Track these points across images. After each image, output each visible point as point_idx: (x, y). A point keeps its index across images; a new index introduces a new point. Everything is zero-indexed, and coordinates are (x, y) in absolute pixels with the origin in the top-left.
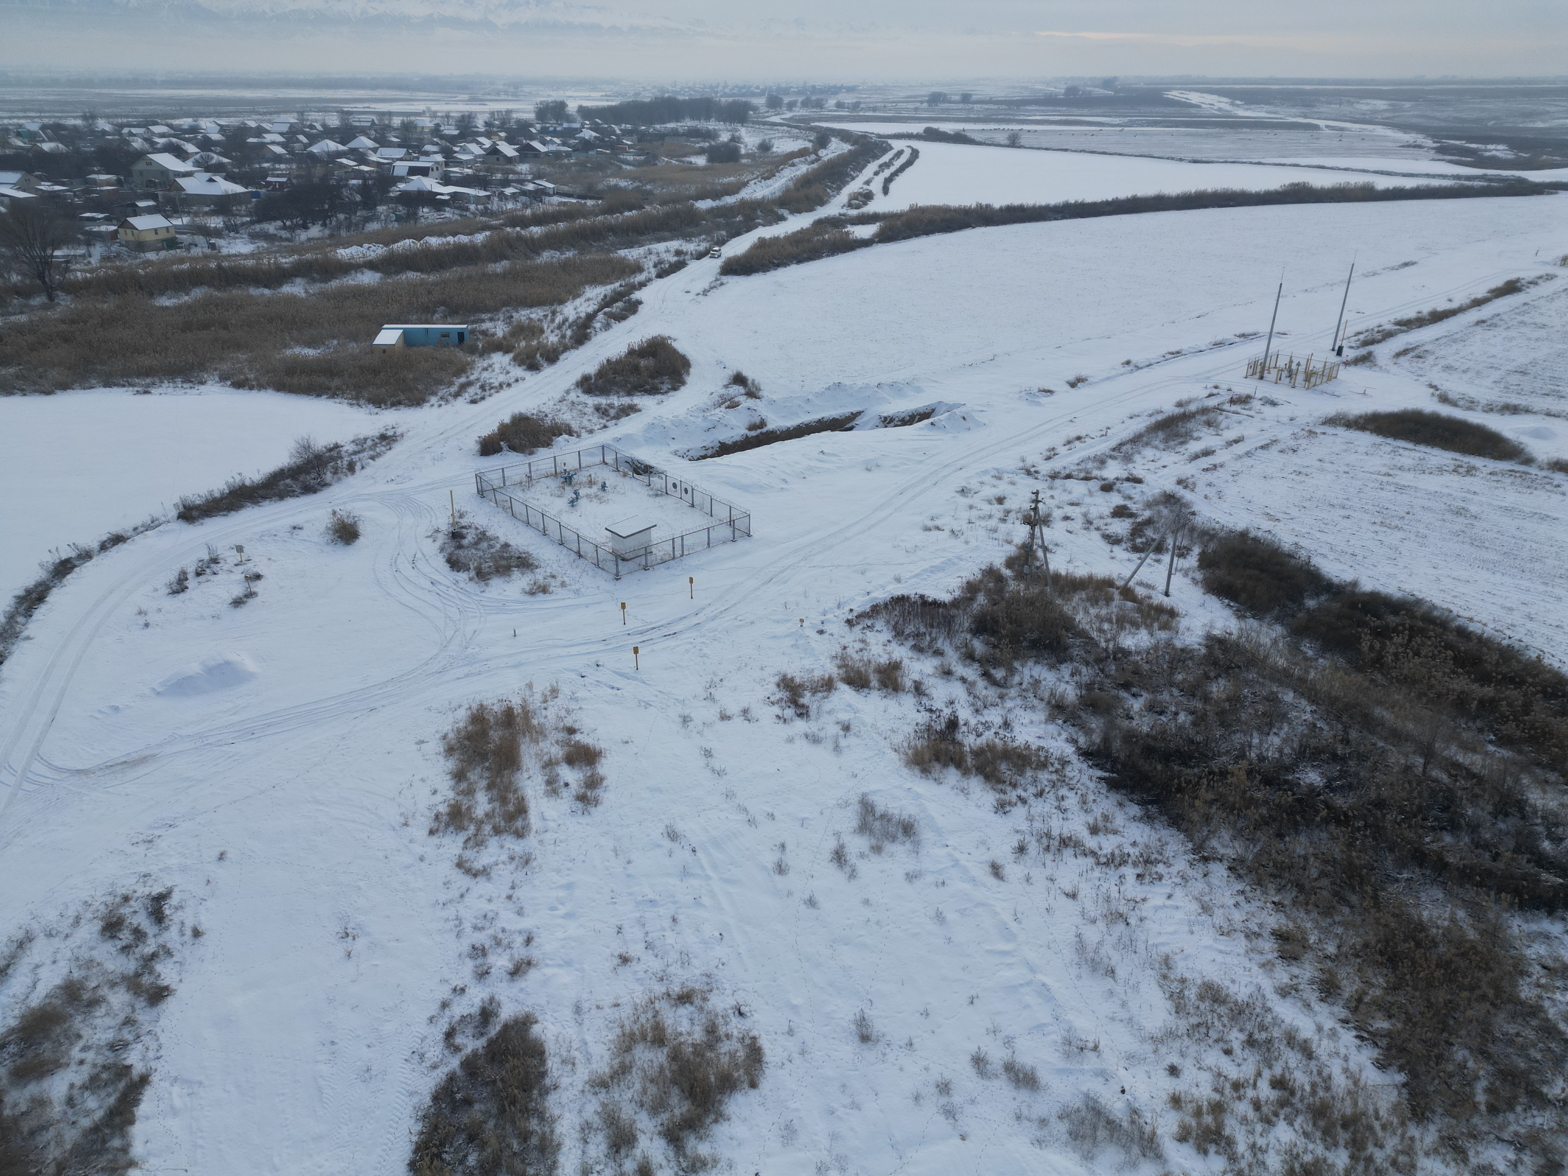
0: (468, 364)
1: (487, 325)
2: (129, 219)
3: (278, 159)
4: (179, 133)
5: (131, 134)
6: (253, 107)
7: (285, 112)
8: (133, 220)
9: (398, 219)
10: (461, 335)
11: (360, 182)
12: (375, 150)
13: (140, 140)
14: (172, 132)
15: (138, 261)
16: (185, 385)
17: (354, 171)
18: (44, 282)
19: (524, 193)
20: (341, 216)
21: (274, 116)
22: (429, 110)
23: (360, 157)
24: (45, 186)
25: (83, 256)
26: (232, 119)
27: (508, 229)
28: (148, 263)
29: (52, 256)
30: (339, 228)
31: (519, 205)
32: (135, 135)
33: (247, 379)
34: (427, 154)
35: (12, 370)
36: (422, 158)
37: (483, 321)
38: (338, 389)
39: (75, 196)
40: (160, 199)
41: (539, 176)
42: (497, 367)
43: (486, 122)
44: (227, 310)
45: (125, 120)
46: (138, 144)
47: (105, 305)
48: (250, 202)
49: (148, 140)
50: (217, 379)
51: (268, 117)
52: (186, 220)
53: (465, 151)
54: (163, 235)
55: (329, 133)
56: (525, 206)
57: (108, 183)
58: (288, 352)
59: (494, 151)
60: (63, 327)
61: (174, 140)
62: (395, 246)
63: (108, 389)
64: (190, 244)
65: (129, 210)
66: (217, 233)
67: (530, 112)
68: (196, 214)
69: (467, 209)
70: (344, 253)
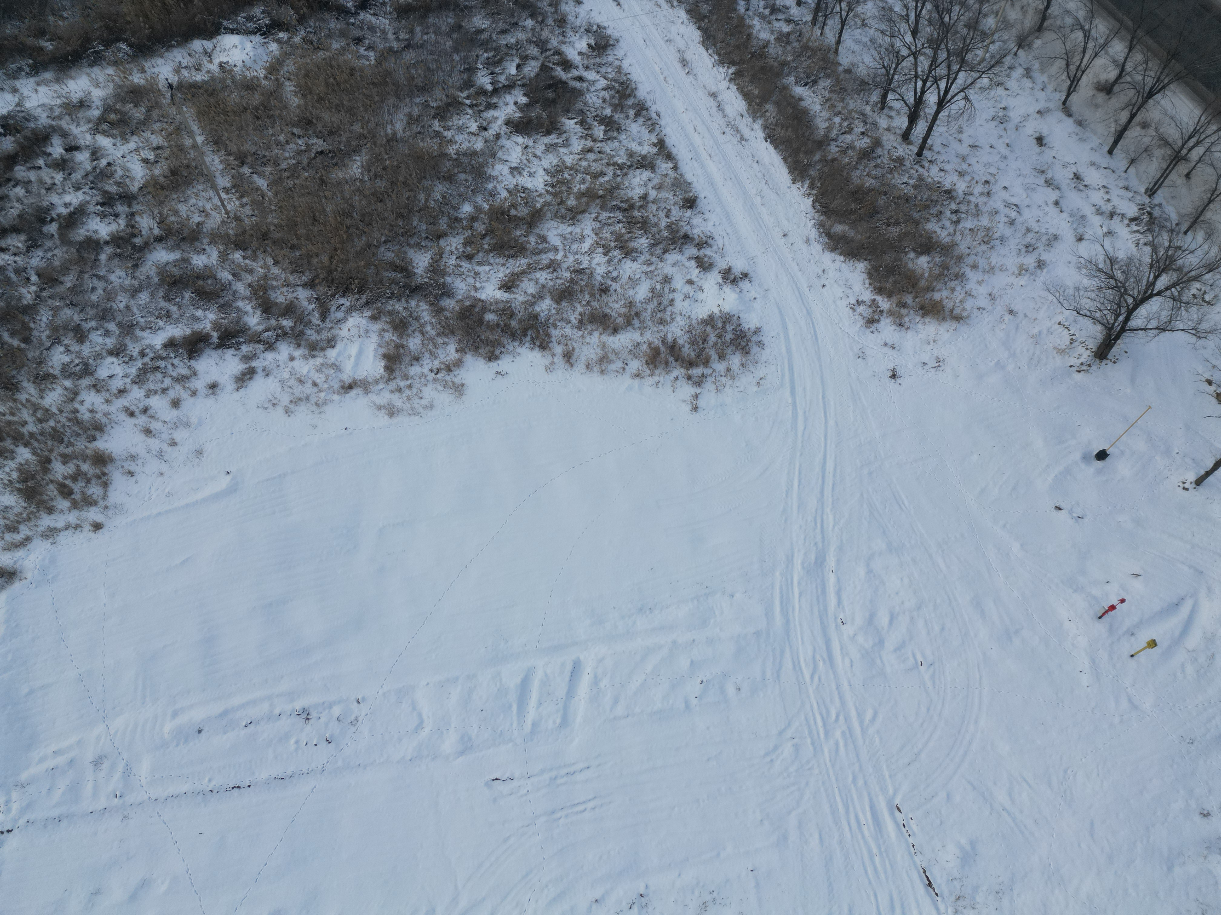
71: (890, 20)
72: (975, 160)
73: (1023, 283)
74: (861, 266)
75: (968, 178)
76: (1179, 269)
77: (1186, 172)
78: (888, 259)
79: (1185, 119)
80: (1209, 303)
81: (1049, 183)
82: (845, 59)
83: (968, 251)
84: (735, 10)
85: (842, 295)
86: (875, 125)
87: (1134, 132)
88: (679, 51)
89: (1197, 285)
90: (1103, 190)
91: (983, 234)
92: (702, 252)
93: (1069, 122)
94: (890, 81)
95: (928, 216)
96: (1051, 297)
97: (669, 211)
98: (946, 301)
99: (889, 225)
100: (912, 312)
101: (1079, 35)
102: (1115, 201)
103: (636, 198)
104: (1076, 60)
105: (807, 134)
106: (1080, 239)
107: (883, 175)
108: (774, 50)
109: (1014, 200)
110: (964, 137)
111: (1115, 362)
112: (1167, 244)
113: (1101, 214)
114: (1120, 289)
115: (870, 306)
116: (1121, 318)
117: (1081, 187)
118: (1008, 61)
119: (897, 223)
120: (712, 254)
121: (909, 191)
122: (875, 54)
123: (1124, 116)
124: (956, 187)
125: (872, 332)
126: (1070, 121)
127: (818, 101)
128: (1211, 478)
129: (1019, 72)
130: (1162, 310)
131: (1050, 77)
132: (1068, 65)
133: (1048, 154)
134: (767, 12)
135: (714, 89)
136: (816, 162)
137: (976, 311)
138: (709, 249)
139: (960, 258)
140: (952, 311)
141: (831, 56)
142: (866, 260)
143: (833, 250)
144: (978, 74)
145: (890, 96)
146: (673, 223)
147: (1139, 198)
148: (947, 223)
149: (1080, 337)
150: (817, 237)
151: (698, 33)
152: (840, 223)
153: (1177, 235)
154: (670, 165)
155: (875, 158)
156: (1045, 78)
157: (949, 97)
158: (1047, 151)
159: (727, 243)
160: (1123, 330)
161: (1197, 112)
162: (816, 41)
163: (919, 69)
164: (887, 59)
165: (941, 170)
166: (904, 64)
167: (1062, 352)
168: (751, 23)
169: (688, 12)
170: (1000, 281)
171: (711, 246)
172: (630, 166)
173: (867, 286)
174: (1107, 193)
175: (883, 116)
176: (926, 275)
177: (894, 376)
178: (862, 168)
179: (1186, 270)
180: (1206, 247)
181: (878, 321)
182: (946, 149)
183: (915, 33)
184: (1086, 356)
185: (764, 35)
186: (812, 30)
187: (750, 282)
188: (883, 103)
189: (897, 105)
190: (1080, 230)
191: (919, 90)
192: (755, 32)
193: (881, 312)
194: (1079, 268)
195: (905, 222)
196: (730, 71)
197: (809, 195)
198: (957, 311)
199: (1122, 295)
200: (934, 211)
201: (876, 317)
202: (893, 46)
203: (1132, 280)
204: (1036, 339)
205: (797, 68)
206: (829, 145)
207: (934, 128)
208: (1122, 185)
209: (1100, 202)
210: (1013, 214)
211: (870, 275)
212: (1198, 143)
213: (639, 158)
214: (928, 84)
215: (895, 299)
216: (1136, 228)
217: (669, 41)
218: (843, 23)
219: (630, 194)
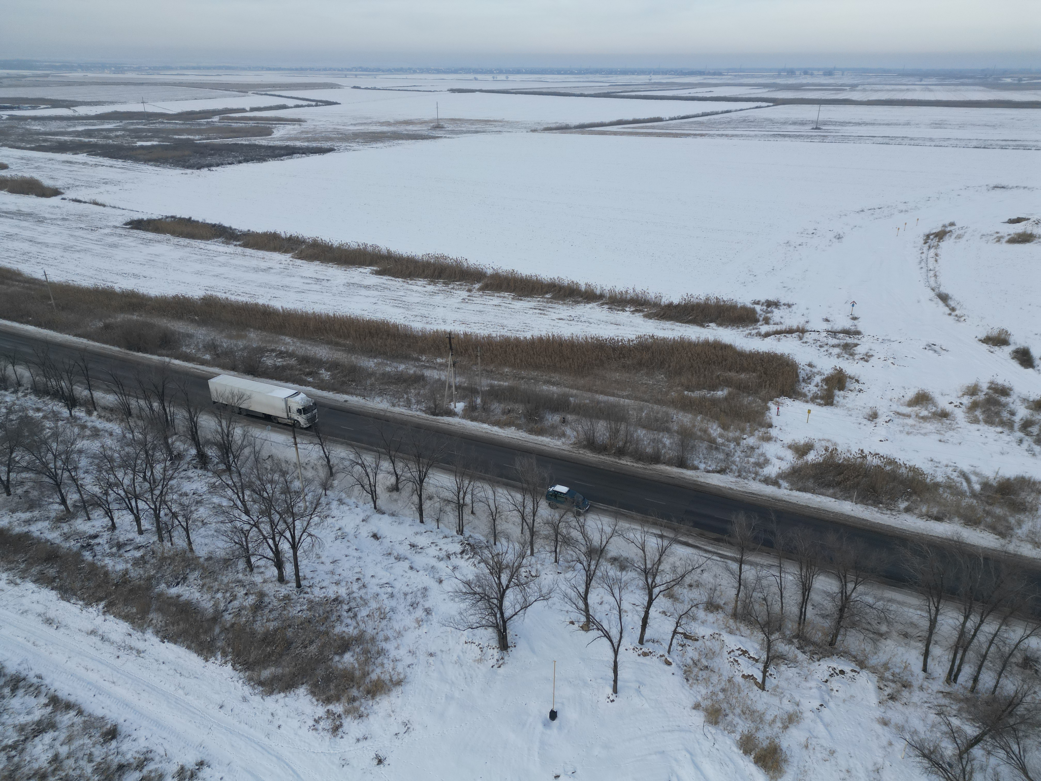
71: (224, 512)
72: (341, 569)
73: (425, 630)
74: (302, 691)
75: (343, 584)
76: (507, 566)
77: (470, 512)
78: (320, 672)
79: (449, 485)
80: (536, 576)
81: (398, 558)
82: (201, 552)
83: (375, 631)
84: (83, 561)
85: (299, 724)
86: (253, 584)
87: (427, 505)
88: (40, 615)
89: (523, 570)
90: (433, 546)
91: (378, 614)
92: (145, 771)
93: (386, 518)
94: (247, 549)
95: (331, 624)
96: (449, 629)
97: (91, 754)
98: (383, 675)
99: (306, 647)
100: (363, 701)
101: (358, 467)
102: (445, 548)
103: (46, 765)
104: (366, 481)
105: (199, 618)
106: (441, 582)
107: (280, 614)
108: (135, 573)
109: (384, 581)
110: (323, 559)
111: (515, 646)
112: (490, 556)
113: (442, 559)
114: (484, 597)
115: (328, 718)
116: (498, 616)
117: (420, 551)
118: (323, 500)
119: (312, 642)
120: (157, 766)
121: (306, 614)
122: (224, 538)
123: (415, 498)
124: (339, 593)
125: (342, 737)
126: (386, 516)
127: (196, 591)
128: (619, 683)
129: (335, 504)
130: (516, 596)
131: (356, 498)
132: (363, 486)
133: (386, 542)
134: (114, 550)
135: (90, 628)
136: (218, 635)
137: (408, 670)
138: (153, 763)
139: (373, 639)
140: (391, 680)
141: (189, 555)
142: (303, 684)
143: (271, 693)
144: (309, 518)
145: (253, 560)
146: (100, 764)
147: (456, 539)
148: (349, 621)
149: (484, 643)
150: (251, 691)
151: (54, 592)
152: (265, 668)
153: (492, 547)
154: (72, 713)
155: (266, 606)
156: (353, 500)
157: (297, 540)
158: (384, 540)
159: (167, 747)
160: (504, 622)
161: (452, 478)
162: (170, 551)
163: (265, 533)
164: (235, 538)
165: (321, 588)
166: (251, 534)
167: (480, 661)
168: (103, 564)
169: (35, 582)
170: (409, 638)
171: (152, 759)
172: (25, 741)
173: (316, 703)
174: (436, 545)
175: (255, 575)
176: (357, 666)
177: (380, 762)
178: (260, 618)
179: (511, 565)
180: (511, 546)
181: (341, 725)
182: (317, 573)
183: (247, 512)
184: (496, 653)
185: (121, 567)
186: (162, 545)
187: (209, 766)
188: (250, 567)
189: (262, 562)
190: (437, 576)
191: (272, 546)
192: (110, 569)
193: (339, 716)
194: (452, 600)
195: (317, 638)
196: (101, 607)
197: (225, 663)
198: (395, 678)
199: (489, 601)
200: (334, 618)
201: (338, 723)
202: (236, 528)
203: (487, 588)
204: (459, 662)
205: (163, 576)
206: (222, 616)
207: (299, 563)
208: (441, 537)
209: (437, 553)
210: (389, 590)
211: (313, 693)
212: (465, 493)
213: (33, 727)
214: (277, 539)
215: (344, 699)
216: (467, 557)
217: (25, 612)
218: (187, 530)
219: (36, 766)
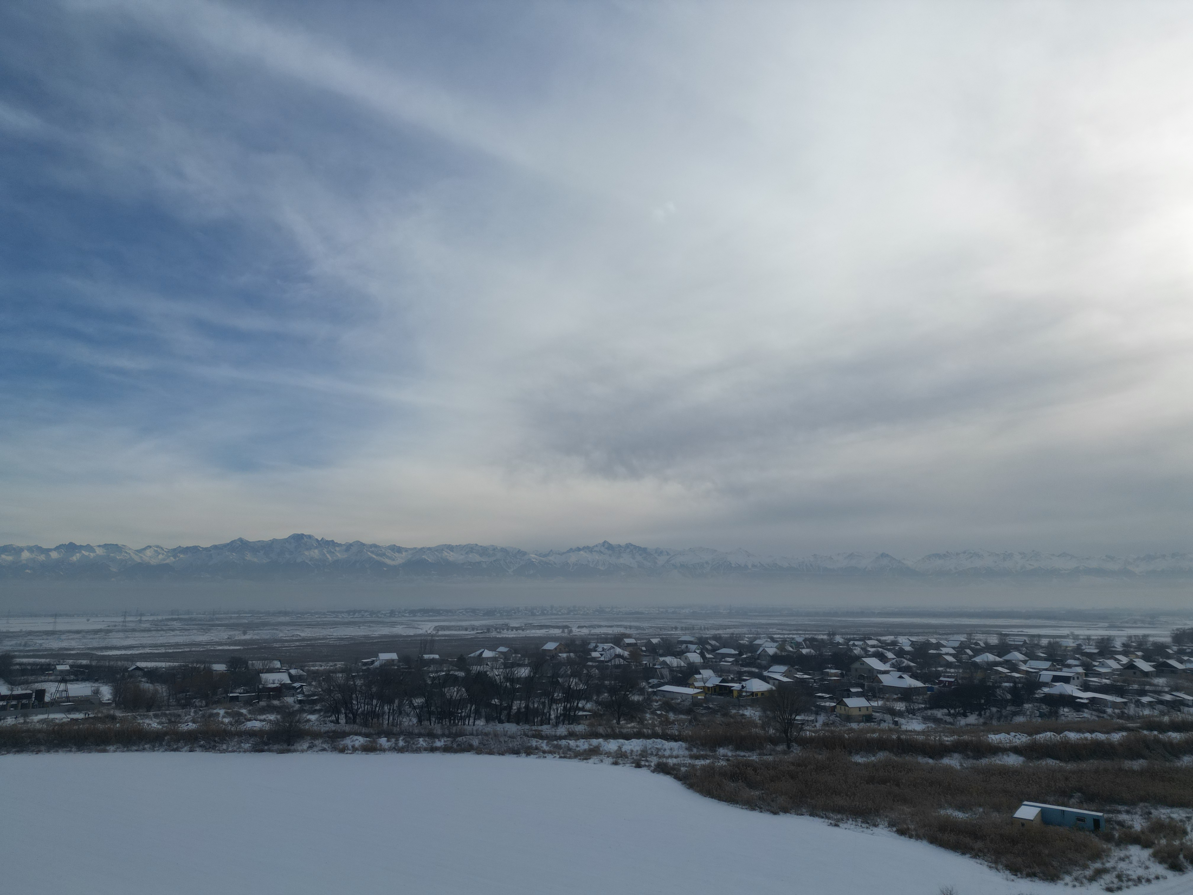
0: (1104, 851)
1: (1123, 817)
2: (844, 699)
3: (949, 665)
4: (884, 645)
5: (854, 645)
6: (935, 629)
7: (958, 634)
8: (846, 700)
9: (1042, 715)
10: (1097, 822)
11: (1011, 685)
12: (1025, 662)
13: (859, 649)
14: (880, 644)
15: (846, 728)
16: (863, 825)
17: (1007, 676)
18: (787, 736)
19: (1161, 702)
20: (994, 710)
21: (949, 636)
22: (1072, 634)
23: (1013, 667)
24: (799, 675)
25: (812, 721)
26: (920, 637)
27: (1145, 732)
28: (852, 730)
29: (794, 719)
30: (991, 719)
31: (1156, 713)
32: (856, 646)
33: (908, 829)
34: (1069, 666)
35: (757, 793)
36: (1065, 669)
37: (1119, 812)
38: (980, 850)
39: (815, 682)
40: (866, 688)
41: (1177, 690)
42: (1135, 859)
43: (1123, 644)
44: (901, 772)
45: (852, 636)
46: (857, 651)
47: (820, 756)
48: (926, 694)
49: (865, 649)
50: (886, 824)
51: (945, 637)
52: (881, 703)
53: (1103, 665)
54: (864, 712)
55: (989, 648)
56: (1163, 714)
57: (835, 675)
58: (942, 812)
59: (1131, 666)
60: (792, 768)
61: (880, 649)
62: (1038, 737)
63: (812, 818)
64: (881, 720)
65: (845, 693)
66: (900, 714)
67: (1166, 637)
68: (888, 700)
69: (1104, 712)
70: (994, 738)
